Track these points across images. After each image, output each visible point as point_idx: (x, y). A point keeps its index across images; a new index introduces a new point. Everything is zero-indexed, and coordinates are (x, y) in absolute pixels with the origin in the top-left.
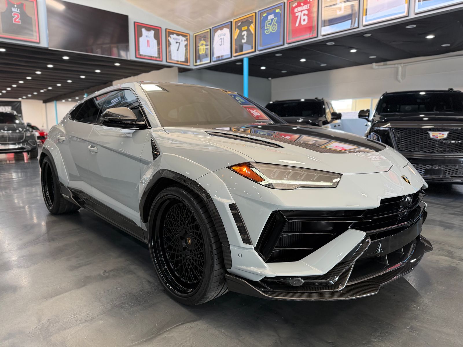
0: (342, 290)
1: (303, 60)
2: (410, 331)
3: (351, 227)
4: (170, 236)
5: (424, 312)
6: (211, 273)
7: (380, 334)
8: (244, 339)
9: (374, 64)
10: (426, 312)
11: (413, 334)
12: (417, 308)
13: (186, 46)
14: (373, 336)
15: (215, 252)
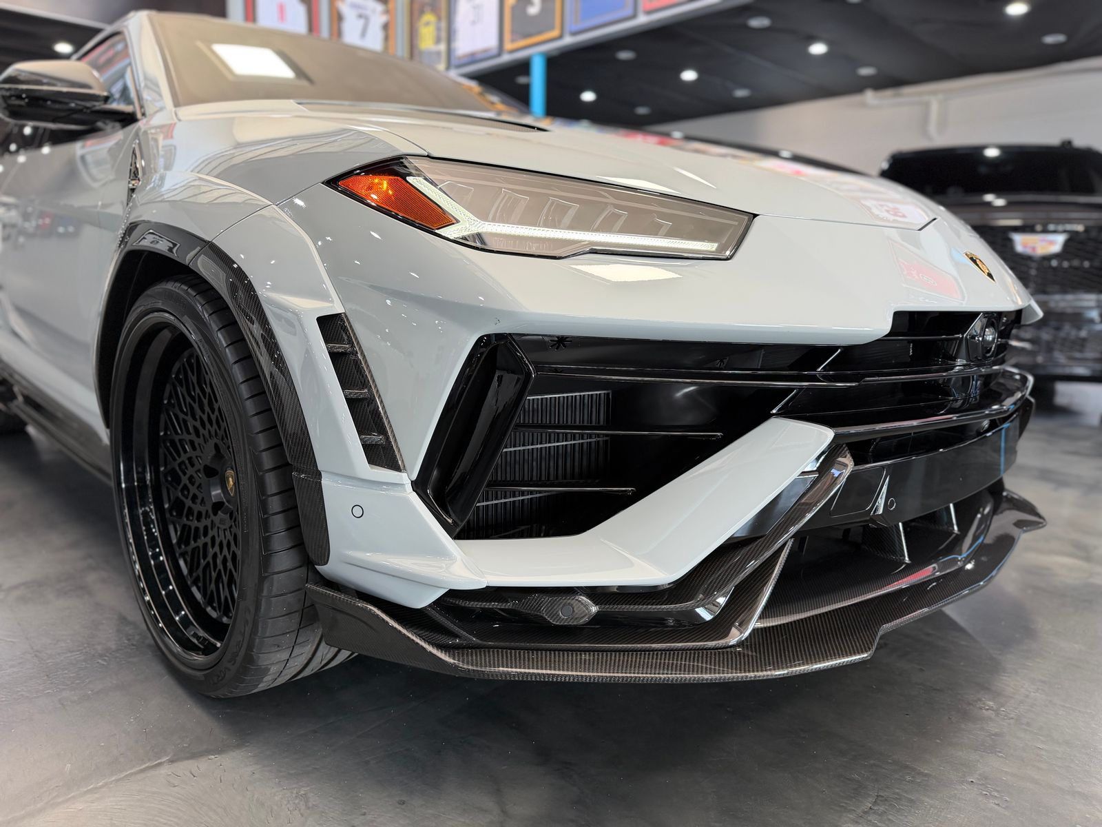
0: (741, 644)
1: (689, 75)
2: (981, 794)
3: (779, 410)
4: (177, 468)
5: (1024, 727)
6: (262, 579)
7: (875, 803)
8: (372, 821)
9: (870, 96)
10: (1028, 724)
11: (991, 804)
12: (997, 712)
13: (386, 27)
14: (850, 811)
15: (275, 504)
